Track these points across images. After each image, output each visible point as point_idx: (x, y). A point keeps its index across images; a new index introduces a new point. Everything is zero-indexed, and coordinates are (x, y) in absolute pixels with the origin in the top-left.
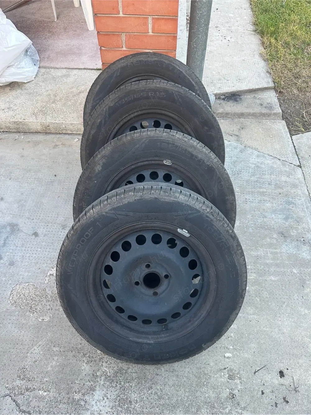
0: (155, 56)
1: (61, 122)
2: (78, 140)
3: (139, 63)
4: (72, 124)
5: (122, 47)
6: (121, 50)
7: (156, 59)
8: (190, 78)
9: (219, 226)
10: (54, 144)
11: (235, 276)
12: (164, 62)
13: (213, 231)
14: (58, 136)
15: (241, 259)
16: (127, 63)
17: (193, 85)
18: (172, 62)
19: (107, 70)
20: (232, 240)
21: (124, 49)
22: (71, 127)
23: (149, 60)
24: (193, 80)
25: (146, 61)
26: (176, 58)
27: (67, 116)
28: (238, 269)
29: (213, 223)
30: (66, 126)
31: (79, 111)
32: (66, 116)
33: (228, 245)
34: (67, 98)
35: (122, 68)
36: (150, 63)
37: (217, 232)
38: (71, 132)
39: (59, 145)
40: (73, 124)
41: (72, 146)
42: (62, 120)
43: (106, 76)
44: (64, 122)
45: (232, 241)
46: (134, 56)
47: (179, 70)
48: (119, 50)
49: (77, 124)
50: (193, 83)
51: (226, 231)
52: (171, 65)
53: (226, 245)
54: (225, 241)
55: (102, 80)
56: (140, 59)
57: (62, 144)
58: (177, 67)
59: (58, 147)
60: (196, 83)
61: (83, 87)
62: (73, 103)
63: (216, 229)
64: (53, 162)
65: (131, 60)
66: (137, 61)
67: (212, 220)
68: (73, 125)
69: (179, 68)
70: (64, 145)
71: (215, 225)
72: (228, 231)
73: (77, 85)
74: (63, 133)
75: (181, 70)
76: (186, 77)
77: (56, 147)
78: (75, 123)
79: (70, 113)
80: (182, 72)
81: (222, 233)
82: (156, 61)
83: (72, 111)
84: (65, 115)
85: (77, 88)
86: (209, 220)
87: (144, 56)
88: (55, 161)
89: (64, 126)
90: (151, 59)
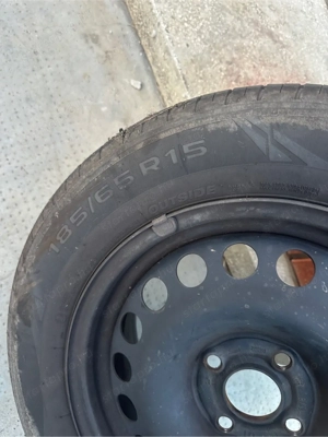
1: (160, 20)
2: (139, 87)
4: (167, 51)
10: (97, 32)
14: (128, 32)
22: (161, 54)
27: (186, 28)
30: (157, 39)
31: (216, 53)
32: (186, 25)
34: (242, 7)
38: (150, 59)
39: (100, 45)
40: (169, 54)
41: (113, 79)
42: (168, 18)
44: (163, 26)
49: (174, 64)
57: (106, 52)
59: (93, 45)
61: (288, 36)
62: (234, 29)
64: (35, 53)
68: (167, 57)
70: (107, 57)
73: (287, 20)
74: (140, 39)
77: (90, 41)
78: (175, 59)
79: (199, 33)
83: (208, 36)
84: (188, 22)
85: (280, 22)
88: (40, 57)
89: (154, 32)
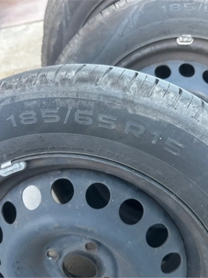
9: (36, 91)
11: (181, 145)
13: (32, 112)
15: (155, 95)
20: (89, 87)
28: (170, 125)
29: (21, 99)
33: (92, 105)
37: (42, 105)
45: (93, 86)
51: (60, 85)
53: (89, 109)
54: (78, 103)
63: (34, 102)
67: (13, 98)
71: (26, 98)
72: (64, 79)
81: (55, 96)
86: (8, 102)
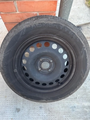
0: (54, 19)
3: (40, 25)
5: (16, 11)
6: (16, 14)
7: (55, 22)
8: (80, 39)
12: (61, 25)
16: (31, 25)
17: (82, 44)
18: (67, 25)
19: (14, 29)
21: (18, 12)
23: (49, 23)
24: (82, 40)
25: (46, 24)
26: (69, 20)
35: (27, 29)
36: (50, 25)
43: (14, 35)
46: (37, 19)
47: (72, 32)
48: (14, 14)
50: (82, 42)
52: (67, 28)
55: (11, 37)
56: (42, 22)
58: (71, 30)
60: (84, 42)
65: (34, 22)
66: (39, 24)
69: (73, 30)
75: (74, 32)
76: (78, 37)
80: (74, 34)
82: (55, 24)
87: (45, 19)
90: (51, 22)
